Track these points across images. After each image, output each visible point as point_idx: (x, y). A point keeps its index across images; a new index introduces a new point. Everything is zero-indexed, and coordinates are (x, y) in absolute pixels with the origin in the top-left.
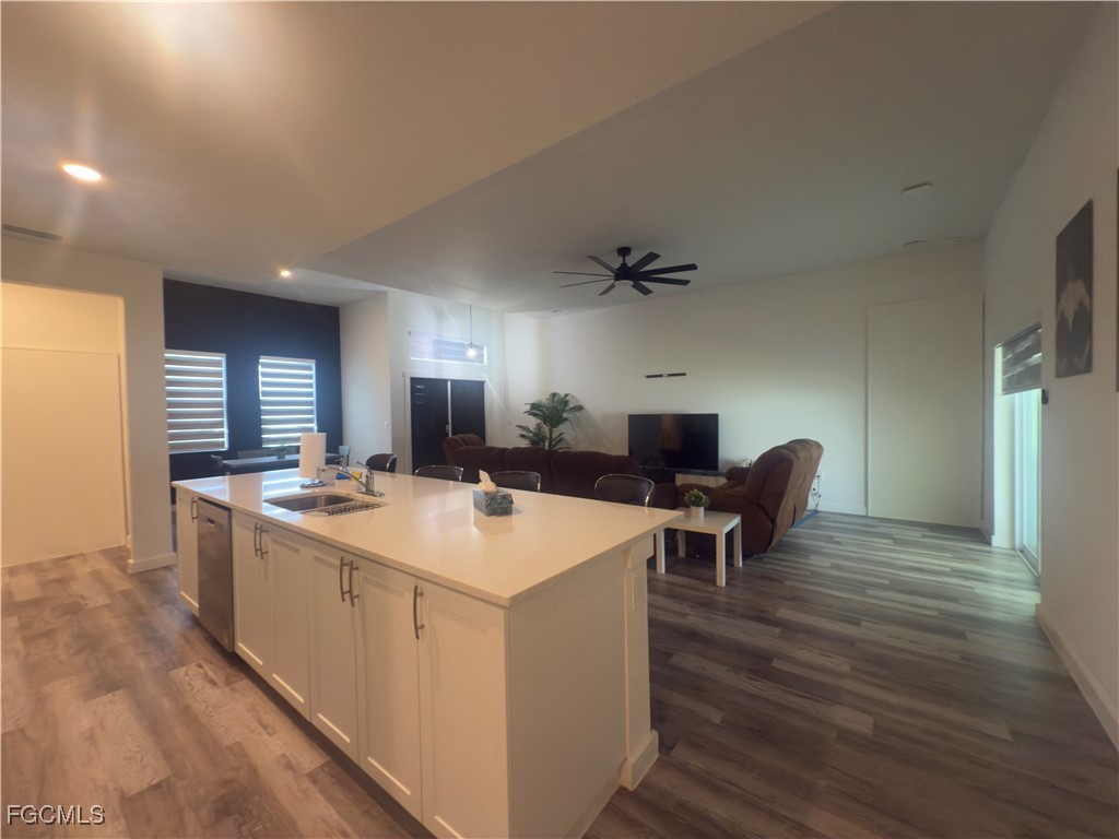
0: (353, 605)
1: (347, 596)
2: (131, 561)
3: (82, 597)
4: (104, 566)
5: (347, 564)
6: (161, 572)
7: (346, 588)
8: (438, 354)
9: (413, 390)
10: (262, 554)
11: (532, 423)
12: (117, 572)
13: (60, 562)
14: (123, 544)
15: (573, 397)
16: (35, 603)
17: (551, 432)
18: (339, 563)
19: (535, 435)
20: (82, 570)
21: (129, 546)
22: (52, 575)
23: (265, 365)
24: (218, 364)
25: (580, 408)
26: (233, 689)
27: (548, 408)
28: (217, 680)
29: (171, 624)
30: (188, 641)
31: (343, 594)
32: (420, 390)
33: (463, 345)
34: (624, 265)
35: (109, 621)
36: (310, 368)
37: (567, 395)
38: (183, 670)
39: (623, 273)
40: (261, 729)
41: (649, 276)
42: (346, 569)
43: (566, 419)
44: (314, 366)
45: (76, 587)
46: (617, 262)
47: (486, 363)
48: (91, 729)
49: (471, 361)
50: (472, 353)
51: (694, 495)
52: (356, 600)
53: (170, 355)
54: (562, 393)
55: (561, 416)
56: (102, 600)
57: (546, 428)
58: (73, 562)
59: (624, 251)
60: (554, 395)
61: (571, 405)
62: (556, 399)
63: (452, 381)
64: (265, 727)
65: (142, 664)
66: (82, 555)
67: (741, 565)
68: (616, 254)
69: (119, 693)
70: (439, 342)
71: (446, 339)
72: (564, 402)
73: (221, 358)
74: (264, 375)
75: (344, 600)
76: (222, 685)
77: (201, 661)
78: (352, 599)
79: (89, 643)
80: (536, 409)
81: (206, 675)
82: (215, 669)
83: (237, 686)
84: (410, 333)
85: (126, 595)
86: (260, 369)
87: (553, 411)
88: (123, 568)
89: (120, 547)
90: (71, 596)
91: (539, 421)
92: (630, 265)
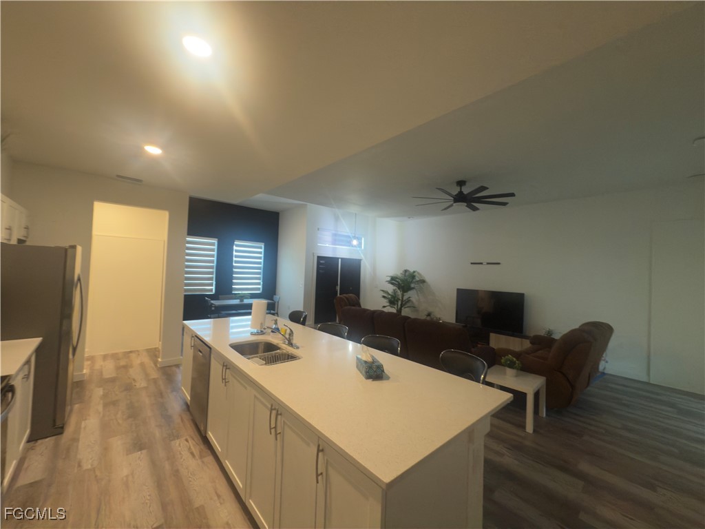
0: (276, 439)
1: (273, 431)
2: (160, 360)
3: (134, 380)
4: (146, 360)
5: (275, 409)
6: (174, 368)
7: (273, 426)
8: (334, 242)
9: (319, 263)
10: (226, 382)
11: (390, 288)
12: (153, 365)
13: (127, 354)
14: (157, 346)
15: (418, 273)
16: (113, 380)
17: (403, 296)
18: (270, 406)
19: (393, 297)
20: (136, 361)
21: (160, 348)
22: (122, 363)
23: (237, 246)
24: (213, 244)
25: (423, 281)
26: (203, 462)
27: (401, 280)
28: (195, 454)
29: (175, 406)
30: (182, 420)
31: (271, 429)
32: (322, 264)
33: (349, 237)
34: (461, 192)
35: (146, 400)
36: (261, 248)
37: (414, 272)
38: (177, 442)
39: (460, 198)
40: (216, 498)
41: (480, 200)
42: (274, 412)
43: (413, 288)
44: (263, 246)
45: (131, 371)
46: (455, 191)
47: (363, 247)
48: (127, 476)
49: (355, 246)
50: (355, 242)
51: (509, 360)
52: (278, 436)
53: (189, 239)
54: (412, 270)
55: (410, 286)
56: (144, 384)
57: (399, 293)
58: (133, 355)
59: (461, 183)
60: (406, 271)
61: (417, 279)
62: (407, 274)
63: (342, 259)
64: (219, 496)
65: (157, 433)
66: (138, 351)
67: (545, 415)
68: (456, 184)
69: (144, 452)
70: (335, 235)
71: (339, 233)
72: (413, 276)
73: (215, 241)
74: (237, 251)
75: (271, 433)
76: (197, 457)
77: (188, 437)
78: (276, 434)
79: (134, 413)
80: (393, 280)
81: (190, 448)
82: (195, 445)
83: (206, 460)
84: (318, 229)
85: (155, 381)
86: (235, 248)
87: (406, 283)
88: (155, 363)
89: (155, 348)
90: (129, 378)
91: (395, 288)
92: (465, 193)
